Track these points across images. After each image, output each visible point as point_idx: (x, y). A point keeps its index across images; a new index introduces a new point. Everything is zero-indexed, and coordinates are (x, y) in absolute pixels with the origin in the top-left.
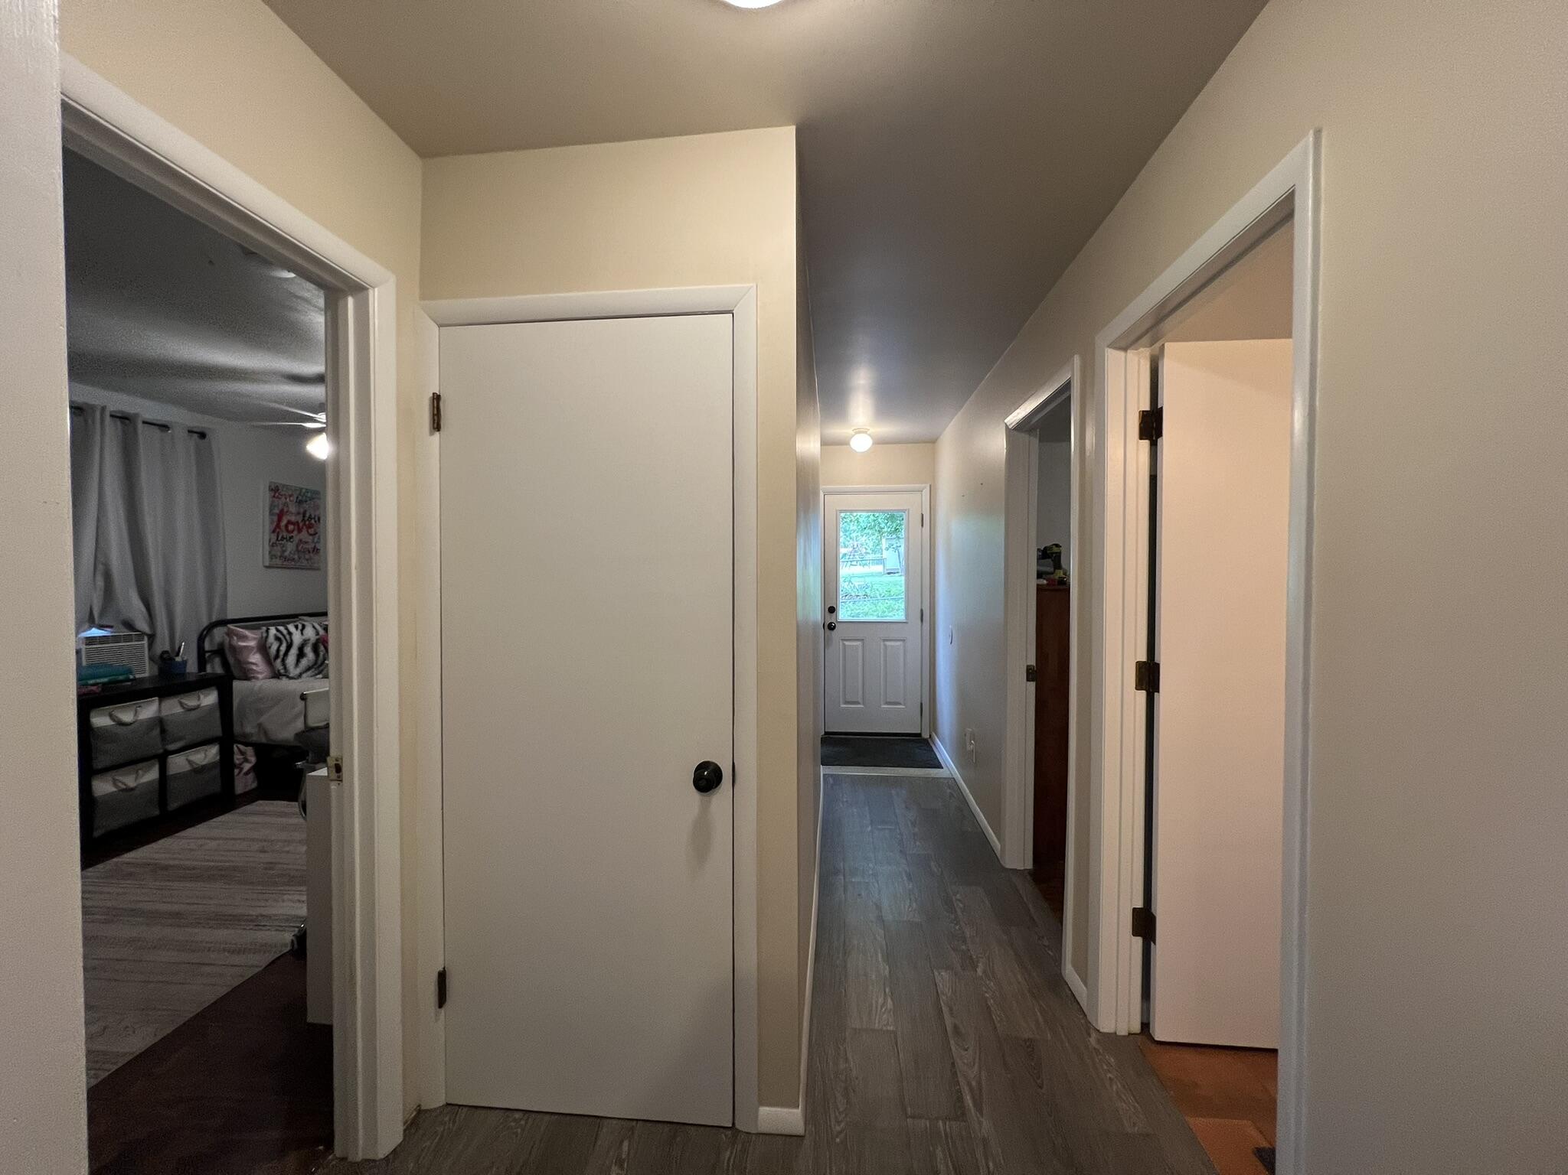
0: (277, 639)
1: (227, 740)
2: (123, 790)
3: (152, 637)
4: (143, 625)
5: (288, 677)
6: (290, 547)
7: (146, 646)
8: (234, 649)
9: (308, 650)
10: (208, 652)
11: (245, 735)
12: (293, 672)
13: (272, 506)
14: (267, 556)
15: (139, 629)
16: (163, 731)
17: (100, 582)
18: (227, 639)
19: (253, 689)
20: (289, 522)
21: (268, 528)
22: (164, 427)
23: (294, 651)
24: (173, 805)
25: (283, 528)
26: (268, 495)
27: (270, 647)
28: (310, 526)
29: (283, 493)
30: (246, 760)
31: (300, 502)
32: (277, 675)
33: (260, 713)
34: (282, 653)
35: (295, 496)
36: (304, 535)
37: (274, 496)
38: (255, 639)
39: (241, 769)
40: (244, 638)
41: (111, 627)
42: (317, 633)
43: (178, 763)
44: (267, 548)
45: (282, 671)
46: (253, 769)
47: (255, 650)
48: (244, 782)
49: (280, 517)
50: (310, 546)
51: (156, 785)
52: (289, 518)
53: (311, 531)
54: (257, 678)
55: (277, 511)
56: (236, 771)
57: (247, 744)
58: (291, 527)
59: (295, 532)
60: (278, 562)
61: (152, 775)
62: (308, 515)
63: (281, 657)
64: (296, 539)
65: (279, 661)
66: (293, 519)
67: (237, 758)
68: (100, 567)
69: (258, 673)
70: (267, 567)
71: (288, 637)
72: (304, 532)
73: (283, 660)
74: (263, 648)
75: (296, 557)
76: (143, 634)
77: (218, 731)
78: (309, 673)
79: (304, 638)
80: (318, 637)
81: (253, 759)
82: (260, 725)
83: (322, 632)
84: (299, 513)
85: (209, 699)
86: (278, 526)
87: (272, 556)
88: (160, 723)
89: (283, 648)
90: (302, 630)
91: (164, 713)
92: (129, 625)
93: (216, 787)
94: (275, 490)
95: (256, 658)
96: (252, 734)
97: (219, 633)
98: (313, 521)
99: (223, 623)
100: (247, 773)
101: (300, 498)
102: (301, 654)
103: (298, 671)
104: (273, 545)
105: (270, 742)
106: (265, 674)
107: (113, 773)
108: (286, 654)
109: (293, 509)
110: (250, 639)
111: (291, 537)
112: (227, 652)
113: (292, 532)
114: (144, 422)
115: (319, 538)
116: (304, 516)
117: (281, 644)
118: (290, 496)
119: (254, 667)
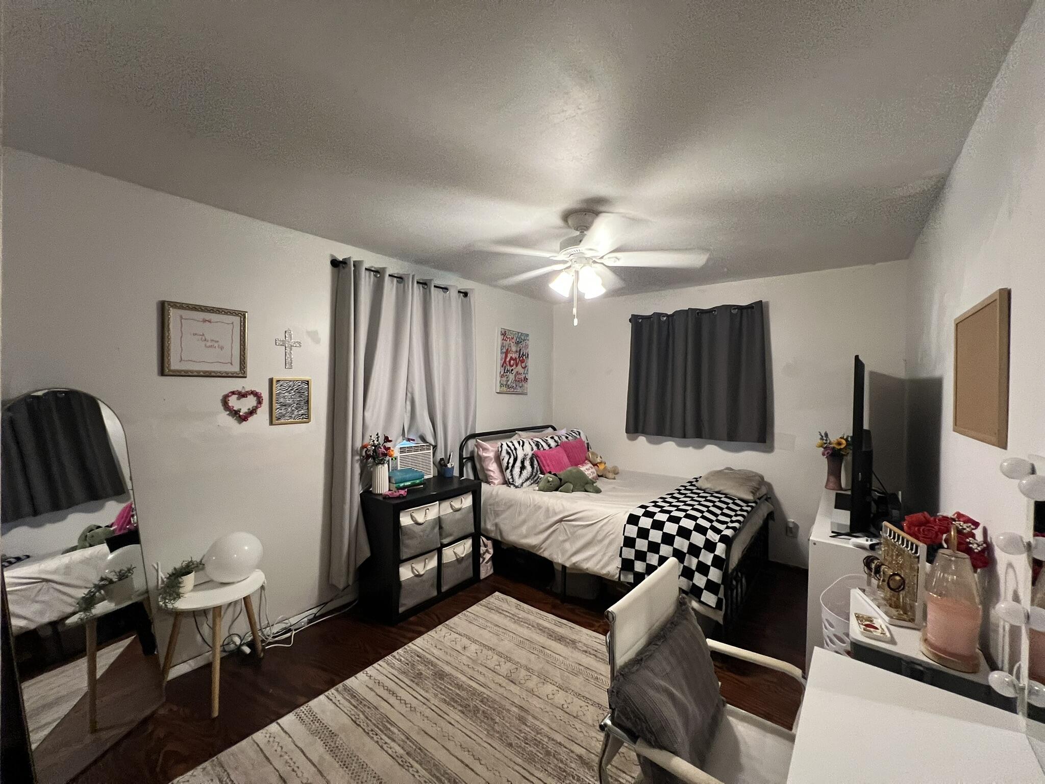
0: (508, 453)
1: (476, 535)
2: (417, 576)
3: (435, 447)
4: (430, 439)
5: (515, 486)
6: (511, 377)
7: (432, 453)
8: (480, 457)
9: (527, 463)
10: (465, 458)
11: (487, 530)
12: (518, 482)
13: (503, 346)
14: (499, 385)
15: (428, 441)
16: (441, 528)
17: (409, 408)
18: (476, 449)
19: (491, 494)
20: (511, 358)
21: (500, 363)
22: (445, 289)
23: (518, 464)
24: (444, 589)
25: (508, 363)
26: (500, 338)
27: (503, 460)
28: (522, 362)
29: (509, 337)
30: (487, 551)
31: (517, 343)
32: (506, 483)
33: (497, 514)
34: (510, 465)
35: (515, 338)
36: (519, 369)
37: (503, 339)
38: (492, 451)
39: (484, 559)
40: (485, 449)
41: (413, 440)
42: (532, 450)
43: (449, 554)
44: (499, 379)
45: (511, 480)
46: (492, 558)
47: (493, 460)
48: (486, 570)
49: (507, 353)
50: (523, 376)
51: (435, 571)
52: (511, 355)
53: (523, 365)
54: (494, 484)
55: (504, 350)
56: (481, 560)
57: (488, 538)
58: (512, 362)
59: (514, 366)
60: (504, 389)
61: (433, 563)
62: (522, 353)
63: (510, 468)
64: (514, 372)
65: (508, 471)
66: (514, 356)
67: (483, 549)
68: (409, 395)
69: (495, 479)
70: (497, 393)
71: (514, 452)
72: (519, 367)
73: (511, 471)
74: (498, 459)
75: (514, 385)
76: (431, 444)
77: (471, 529)
78: (528, 483)
79: (524, 453)
80: (532, 452)
81: (491, 551)
82: (496, 525)
83: (535, 448)
84: (516, 352)
85: (467, 501)
86: (505, 361)
87: (502, 385)
88: (439, 521)
89: (511, 461)
90: (523, 446)
91: (442, 513)
92: (423, 439)
93: (470, 574)
94: (504, 334)
95: (493, 467)
96: (492, 531)
97: (471, 443)
98: (524, 357)
99: (473, 436)
100: (487, 562)
101: (518, 340)
102: (523, 468)
103: (521, 481)
104: (502, 376)
105: (503, 541)
106: (499, 480)
107: (411, 561)
108: (513, 466)
109: (514, 349)
110: (489, 450)
111: (512, 370)
112: (476, 459)
113: (512, 366)
114: (435, 286)
115: (528, 370)
116: (520, 354)
117: (510, 457)
118: (512, 338)
119: (492, 474)
